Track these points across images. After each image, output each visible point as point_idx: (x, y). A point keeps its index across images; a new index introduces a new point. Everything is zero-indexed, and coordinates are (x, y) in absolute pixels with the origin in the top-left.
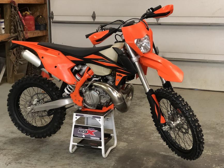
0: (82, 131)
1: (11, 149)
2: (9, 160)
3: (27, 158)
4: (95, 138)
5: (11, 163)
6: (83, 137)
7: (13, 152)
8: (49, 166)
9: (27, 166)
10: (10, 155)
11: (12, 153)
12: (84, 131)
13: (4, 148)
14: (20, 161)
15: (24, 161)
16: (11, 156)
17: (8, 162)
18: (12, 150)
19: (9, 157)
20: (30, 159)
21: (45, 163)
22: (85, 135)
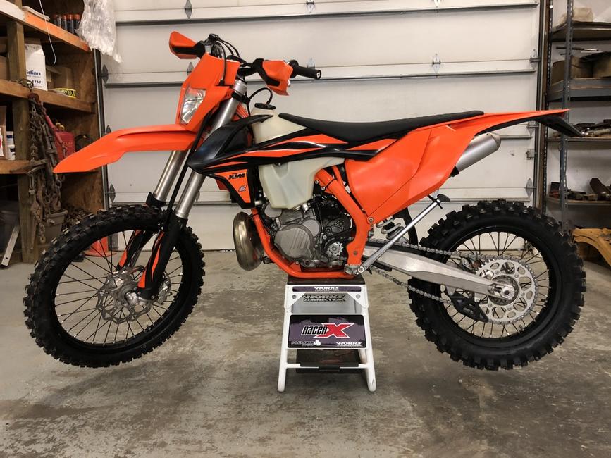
0: (312, 330)
1: (108, 407)
2: (121, 443)
3: (172, 426)
4: (349, 344)
5: (133, 451)
6: (315, 346)
7: (118, 413)
8: (251, 439)
9: (188, 452)
10: (114, 425)
11: (117, 418)
12: (316, 330)
13: (83, 407)
14: (156, 437)
15: (168, 436)
16: (122, 428)
17: (121, 448)
18: (111, 407)
19: (116, 433)
20: (182, 425)
21: (235, 431)
22: (320, 340)
